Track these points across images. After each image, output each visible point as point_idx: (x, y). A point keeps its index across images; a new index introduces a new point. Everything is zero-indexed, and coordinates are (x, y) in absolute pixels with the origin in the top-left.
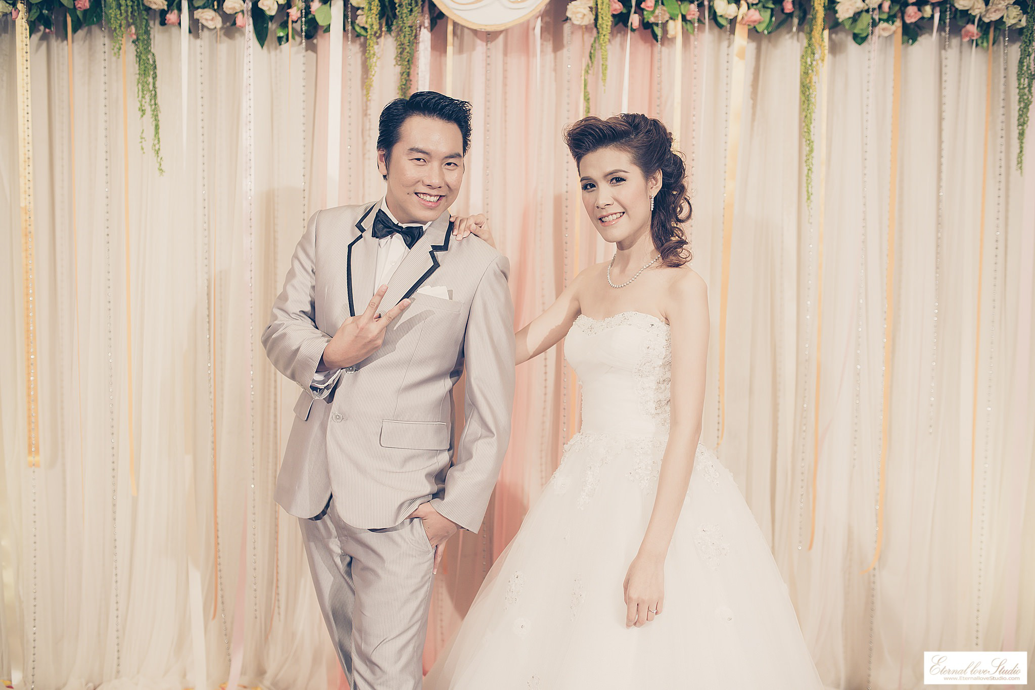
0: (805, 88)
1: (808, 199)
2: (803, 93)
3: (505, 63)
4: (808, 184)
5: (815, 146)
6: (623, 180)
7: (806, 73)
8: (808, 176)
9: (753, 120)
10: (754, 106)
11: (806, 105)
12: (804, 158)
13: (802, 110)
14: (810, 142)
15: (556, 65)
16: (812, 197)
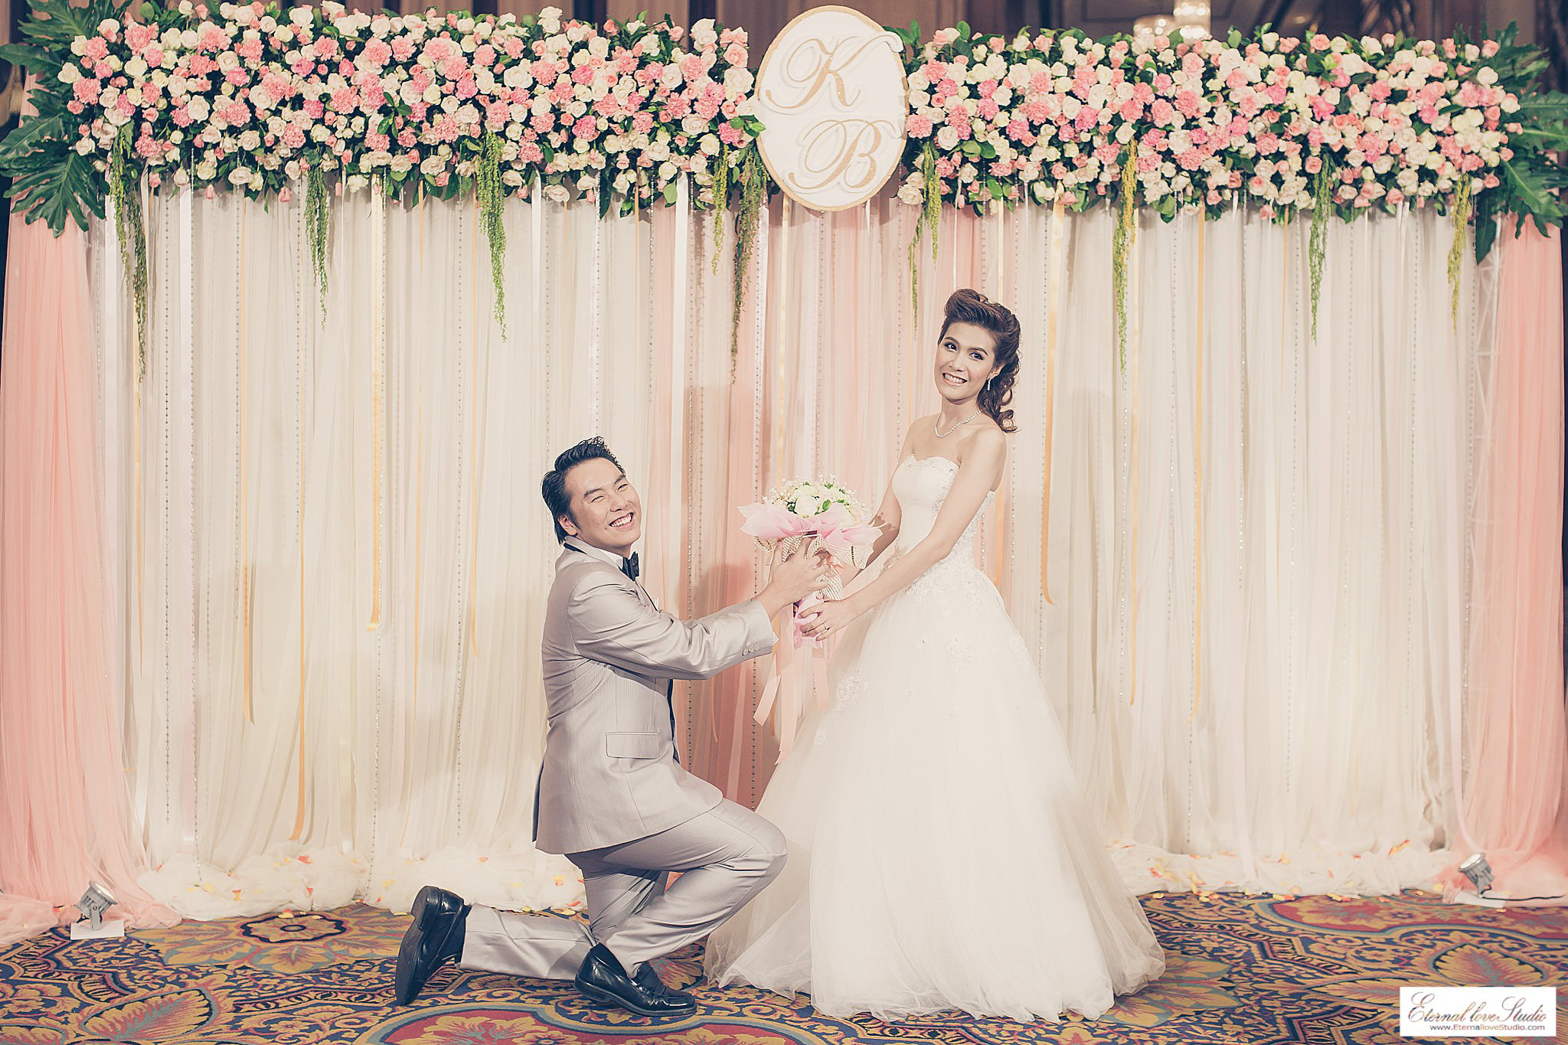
0: (1118, 267)
1: (1122, 367)
2: (1116, 270)
3: (833, 235)
4: (1122, 354)
5: (1128, 317)
6: (981, 358)
7: (1119, 253)
8: (1121, 346)
9: (1070, 290)
10: (1070, 277)
11: (1118, 281)
12: (1118, 330)
13: (1115, 286)
14: (1123, 315)
15: (881, 237)
16: (1125, 366)
